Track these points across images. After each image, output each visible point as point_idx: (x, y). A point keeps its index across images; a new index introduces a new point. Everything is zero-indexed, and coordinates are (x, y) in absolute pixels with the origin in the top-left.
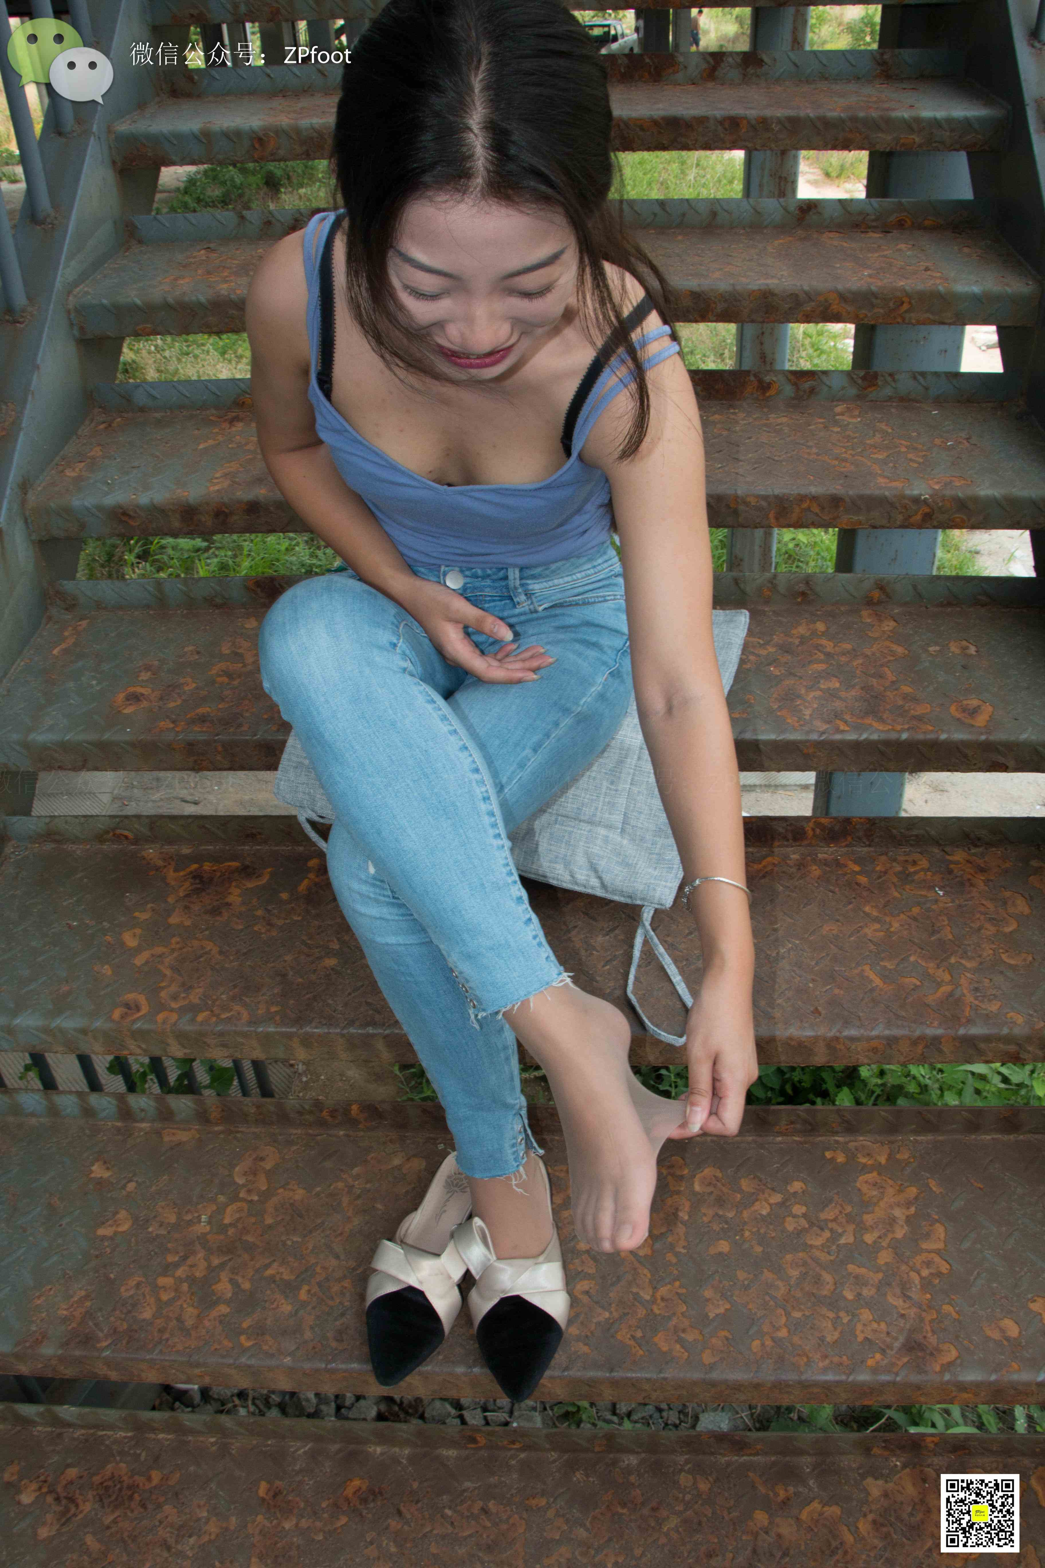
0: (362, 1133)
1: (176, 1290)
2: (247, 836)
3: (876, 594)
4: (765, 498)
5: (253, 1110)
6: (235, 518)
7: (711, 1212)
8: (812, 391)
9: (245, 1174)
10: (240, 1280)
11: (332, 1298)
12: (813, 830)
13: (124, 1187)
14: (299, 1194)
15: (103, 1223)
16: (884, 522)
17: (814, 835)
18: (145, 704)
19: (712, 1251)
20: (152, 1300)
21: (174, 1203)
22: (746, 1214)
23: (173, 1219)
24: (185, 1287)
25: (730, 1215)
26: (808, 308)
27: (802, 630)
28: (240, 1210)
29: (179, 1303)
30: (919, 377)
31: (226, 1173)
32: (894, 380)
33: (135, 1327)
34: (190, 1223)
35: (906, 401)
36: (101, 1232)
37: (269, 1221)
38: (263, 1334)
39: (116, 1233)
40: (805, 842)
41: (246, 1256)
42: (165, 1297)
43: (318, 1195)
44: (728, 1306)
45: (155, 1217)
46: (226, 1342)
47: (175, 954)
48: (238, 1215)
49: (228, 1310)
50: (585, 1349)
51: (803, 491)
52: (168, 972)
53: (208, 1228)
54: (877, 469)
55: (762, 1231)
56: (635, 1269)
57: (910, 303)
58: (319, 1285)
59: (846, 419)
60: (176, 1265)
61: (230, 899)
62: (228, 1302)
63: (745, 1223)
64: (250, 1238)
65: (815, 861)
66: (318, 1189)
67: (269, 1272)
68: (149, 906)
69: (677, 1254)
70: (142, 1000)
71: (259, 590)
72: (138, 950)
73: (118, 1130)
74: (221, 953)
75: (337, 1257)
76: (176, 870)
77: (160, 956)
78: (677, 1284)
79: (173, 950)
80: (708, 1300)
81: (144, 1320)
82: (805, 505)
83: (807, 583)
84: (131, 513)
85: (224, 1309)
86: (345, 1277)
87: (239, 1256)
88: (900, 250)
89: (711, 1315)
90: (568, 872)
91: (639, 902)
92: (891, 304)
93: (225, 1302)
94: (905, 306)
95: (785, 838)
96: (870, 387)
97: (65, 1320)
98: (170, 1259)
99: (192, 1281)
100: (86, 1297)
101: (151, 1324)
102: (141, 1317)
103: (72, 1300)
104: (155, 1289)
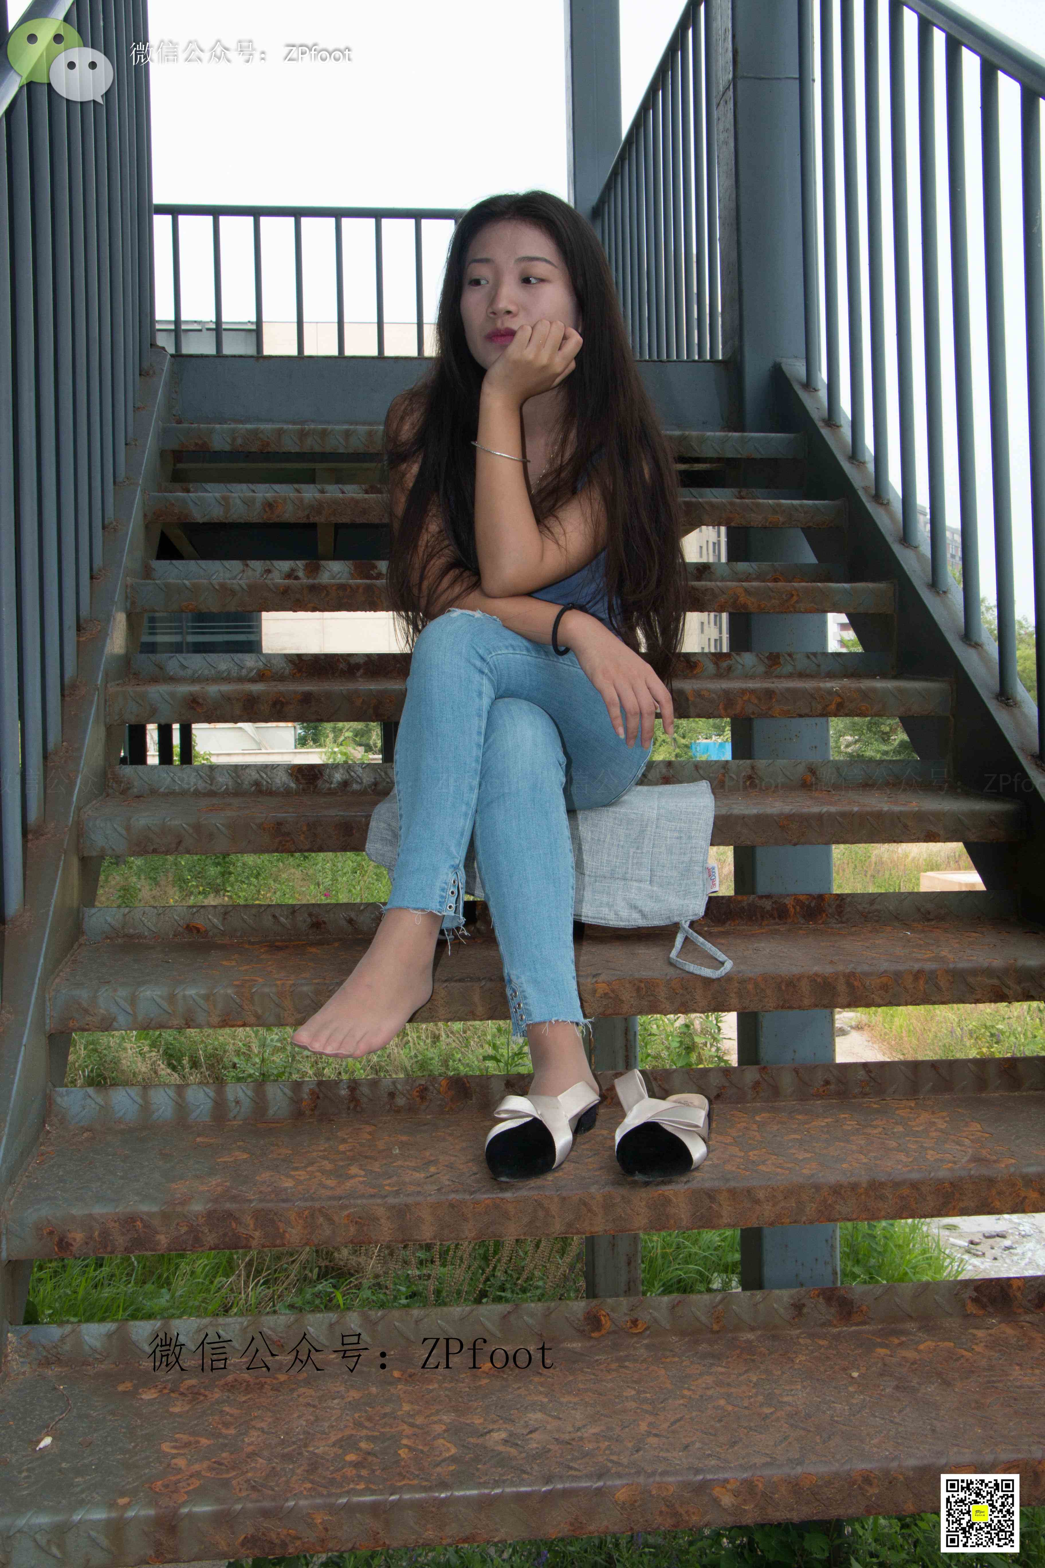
0: (448, 1116)
1: (310, 1175)
2: (313, 925)
3: (809, 778)
4: (715, 693)
7: (776, 1127)
9: (347, 1134)
10: (370, 1169)
12: (794, 907)
14: (404, 1138)
17: (795, 912)
19: (786, 1138)
20: (289, 1180)
22: (807, 1126)
23: (290, 1152)
24: (318, 1174)
25: (794, 1127)
26: (722, 599)
29: (316, 1179)
30: (812, 657)
32: (793, 659)
34: (308, 1152)
36: (220, 1160)
37: (382, 1148)
39: (236, 1159)
40: (789, 921)
41: (370, 1160)
42: (301, 1178)
43: (422, 1137)
44: (813, 1155)
45: (271, 1152)
48: (351, 1148)
55: (825, 1130)
57: (798, 595)
60: (306, 1167)
61: (310, 951)
62: (364, 1176)
63: (809, 1129)
67: (395, 1164)
68: (236, 955)
71: (300, 776)
72: (239, 966)
73: (212, 1126)
78: (764, 1150)
80: (793, 1153)
82: (745, 699)
83: (753, 768)
89: (801, 1158)
90: (612, 912)
91: (676, 919)
92: (784, 597)
93: (361, 1176)
94: (795, 598)
95: (772, 916)
96: (774, 665)
97: (208, 1191)
98: (296, 1165)
99: (323, 1172)
100: (225, 1182)
101: (295, 1188)
102: (282, 1186)
103: (210, 1184)
104: (290, 1176)
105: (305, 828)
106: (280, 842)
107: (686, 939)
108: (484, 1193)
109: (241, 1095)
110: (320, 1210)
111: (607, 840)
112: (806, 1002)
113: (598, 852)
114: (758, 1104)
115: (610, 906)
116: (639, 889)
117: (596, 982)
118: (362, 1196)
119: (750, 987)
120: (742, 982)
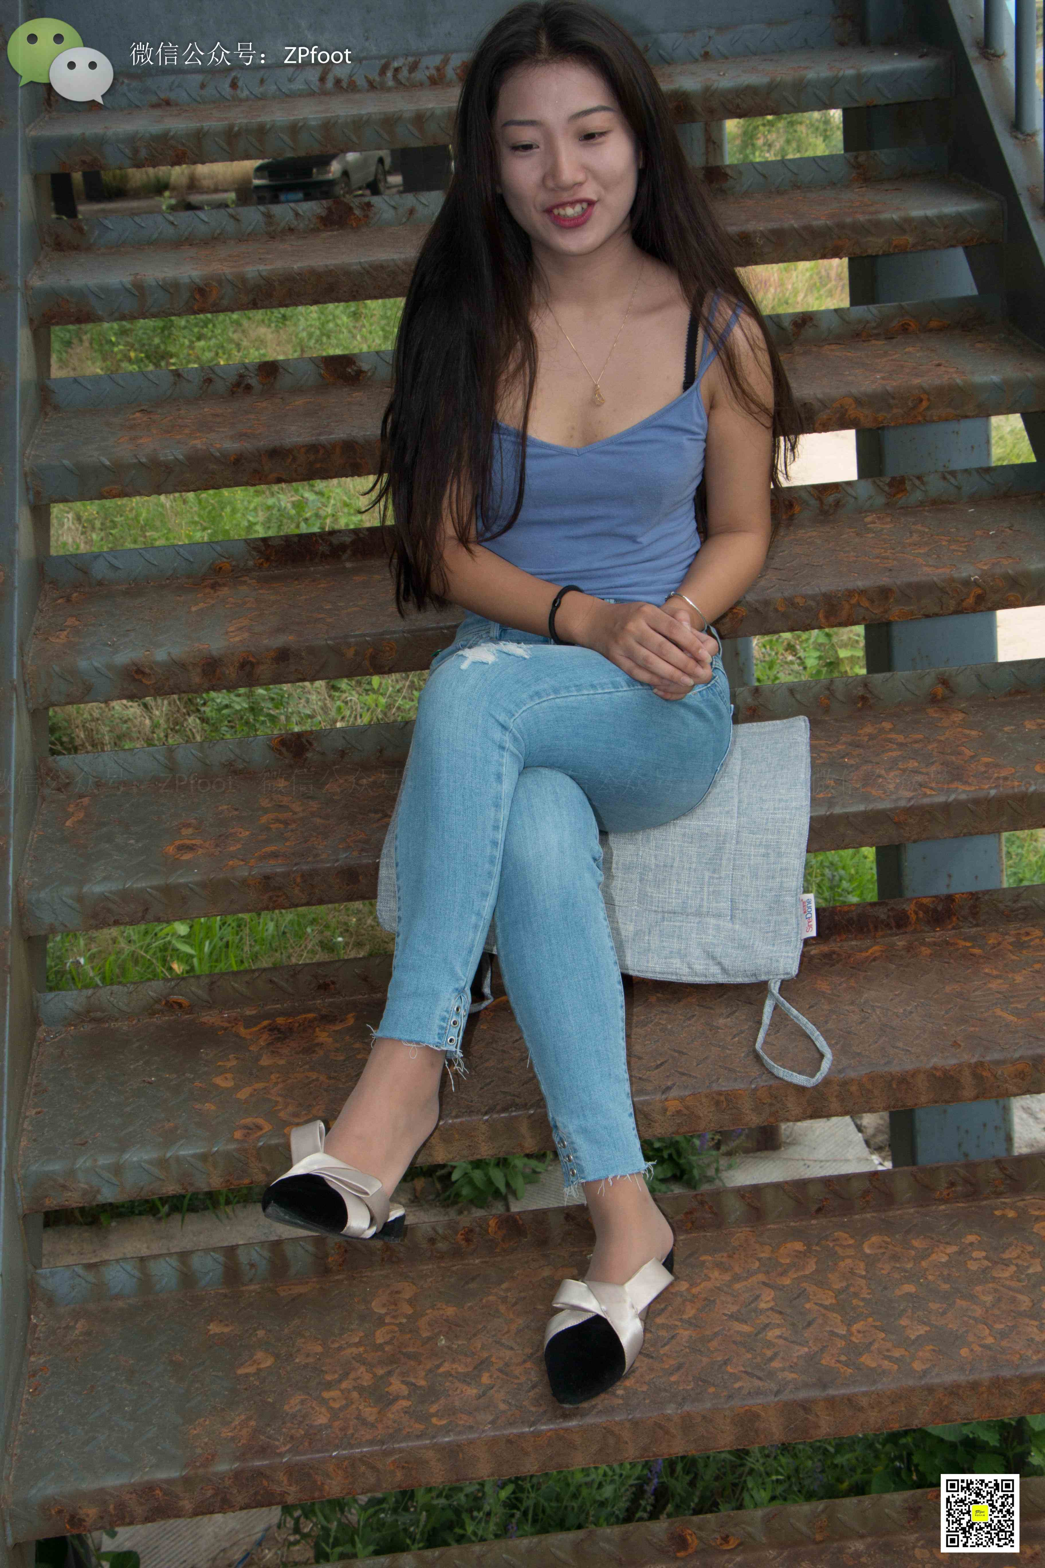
0: (499, 1258)
1: (346, 1398)
2: (320, 987)
3: (940, 690)
4: (813, 597)
6: (262, 667)
7: (887, 1267)
8: (837, 504)
9: (384, 1305)
10: (413, 1380)
11: (517, 1378)
12: (916, 913)
13: (252, 1335)
14: (450, 1311)
15: (240, 1366)
16: (936, 610)
17: (917, 919)
18: (200, 851)
19: (898, 1292)
20: (323, 1410)
21: (316, 1337)
22: (924, 1264)
23: (319, 1349)
24: (355, 1395)
25: (909, 1266)
27: (869, 729)
28: (391, 1332)
29: (354, 1406)
30: (949, 477)
31: (363, 1308)
32: (923, 483)
33: (313, 1431)
34: (340, 1349)
35: (938, 504)
36: (240, 1371)
37: (425, 1334)
38: (454, 1414)
39: (259, 1370)
40: (910, 929)
41: (412, 1363)
42: (336, 1405)
43: (471, 1308)
44: (928, 1329)
45: (298, 1350)
46: (417, 1426)
47: (280, 1086)
48: (390, 1336)
50: (794, 1376)
51: (850, 586)
52: (279, 1099)
53: (361, 1350)
54: (920, 561)
55: (945, 1273)
56: (824, 1315)
57: (929, 400)
58: (500, 1370)
59: (878, 526)
60: (340, 1381)
61: (320, 1040)
62: (408, 1397)
63: (927, 1269)
64: (411, 1350)
65: (923, 944)
66: (470, 1304)
67: (441, 1370)
68: (231, 1056)
69: (863, 1299)
70: (260, 1121)
71: (284, 750)
72: (237, 1088)
73: (225, 1296)
74: (330, 1078)
75: (512, 1349)
76: (247, 1028)
77: (263, 1089)
78: (871, 1319)
79: (277, 1083)
80: (905, 1327)
81: (320, 1425)
82: (854, 601)
83: (866, 685)
84: (147, 670)
86: (525, 1361)
87: (405, 1364)
88: (909, 353)
89: (913, 1337)
90: (685, 965)
91: (763, 978)
92: (910, 404)
93: (404, 1398)
94: (925, 404)
95: (888, 926)
96: (898, 493)
97: (233, 1439)
98: (329, 1377)
99: (360, 1389)
100: (250, 1418)
101: (330, 1427)
102: (316, 1423)
103: (233, 1425)
104: (324, 1402)
105: (299, 880)
106: (271, 898)
107: (776, 1007)
108: (545, 1424)
109: (255, 1256)
110: (361, 1460)
111: (676, 865)
112: (923, 1099)
113: (664, 880)
114: (868, 1216)
115: (683, 956)
116: (718, 928)
117: (666, 1100)
118: (408, 1437)
119: (854, 1088)
120: (845, 1084)
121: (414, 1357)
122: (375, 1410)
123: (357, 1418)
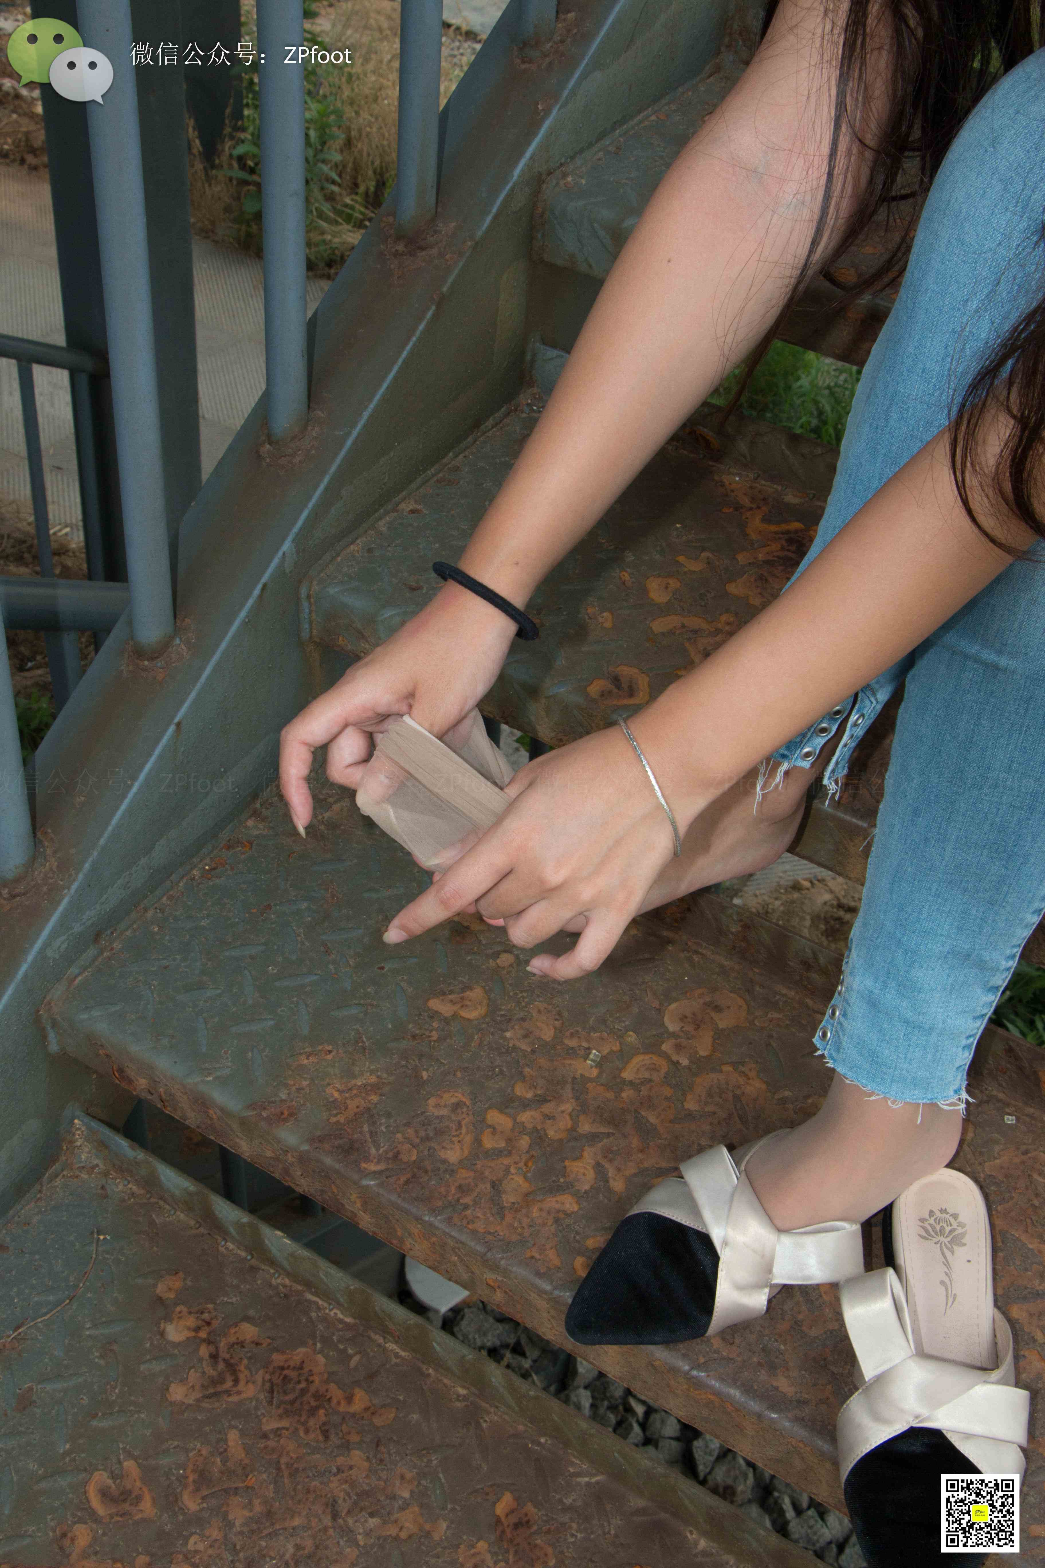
1: (509, 1140)
5: (735, 928)
9: (683, 1018)
13: (497, 955)
15: (444, 994)
20: (468, 1139)
21: (559, 1014)
23: (547, 1034)
24: (524, 1142)
28: (654, 1068)
29: (506, 1161)
31: (656, 1004)
33: (427, 1164)
34: (572, 1053)
36: (435, 1004)
37: (691, 1105)
39: (455, 1016)
41: (635, 1142)
42: (489, 1142)
43: (783, 1101)
45: (523, 1019)
46: (551, 1254)
48: (647, 1075)
49: (575, 1208)
53: (595, 1072)
60: (526, 1105)
62: (580, 1197)
64: (652, 1119)
66: (787, 1093)
68: (706, 554)
72: (664, 610)
76: (766, 520)
77: (695, 632)
81: (444, 1161)
85: (569, 1203)
87: (625, 1136)
93: (576, 1193)
97: (332, 1105)
98: (520, 1090)
99: (539, 1137)
100: (375, 1088)
101: (452, 1172)
102: (443, 1154)
103: (353, 1082)
104: (480, 1124)
121: (645, 1131)
122: (525, 1187)
123: (494, 1185)
